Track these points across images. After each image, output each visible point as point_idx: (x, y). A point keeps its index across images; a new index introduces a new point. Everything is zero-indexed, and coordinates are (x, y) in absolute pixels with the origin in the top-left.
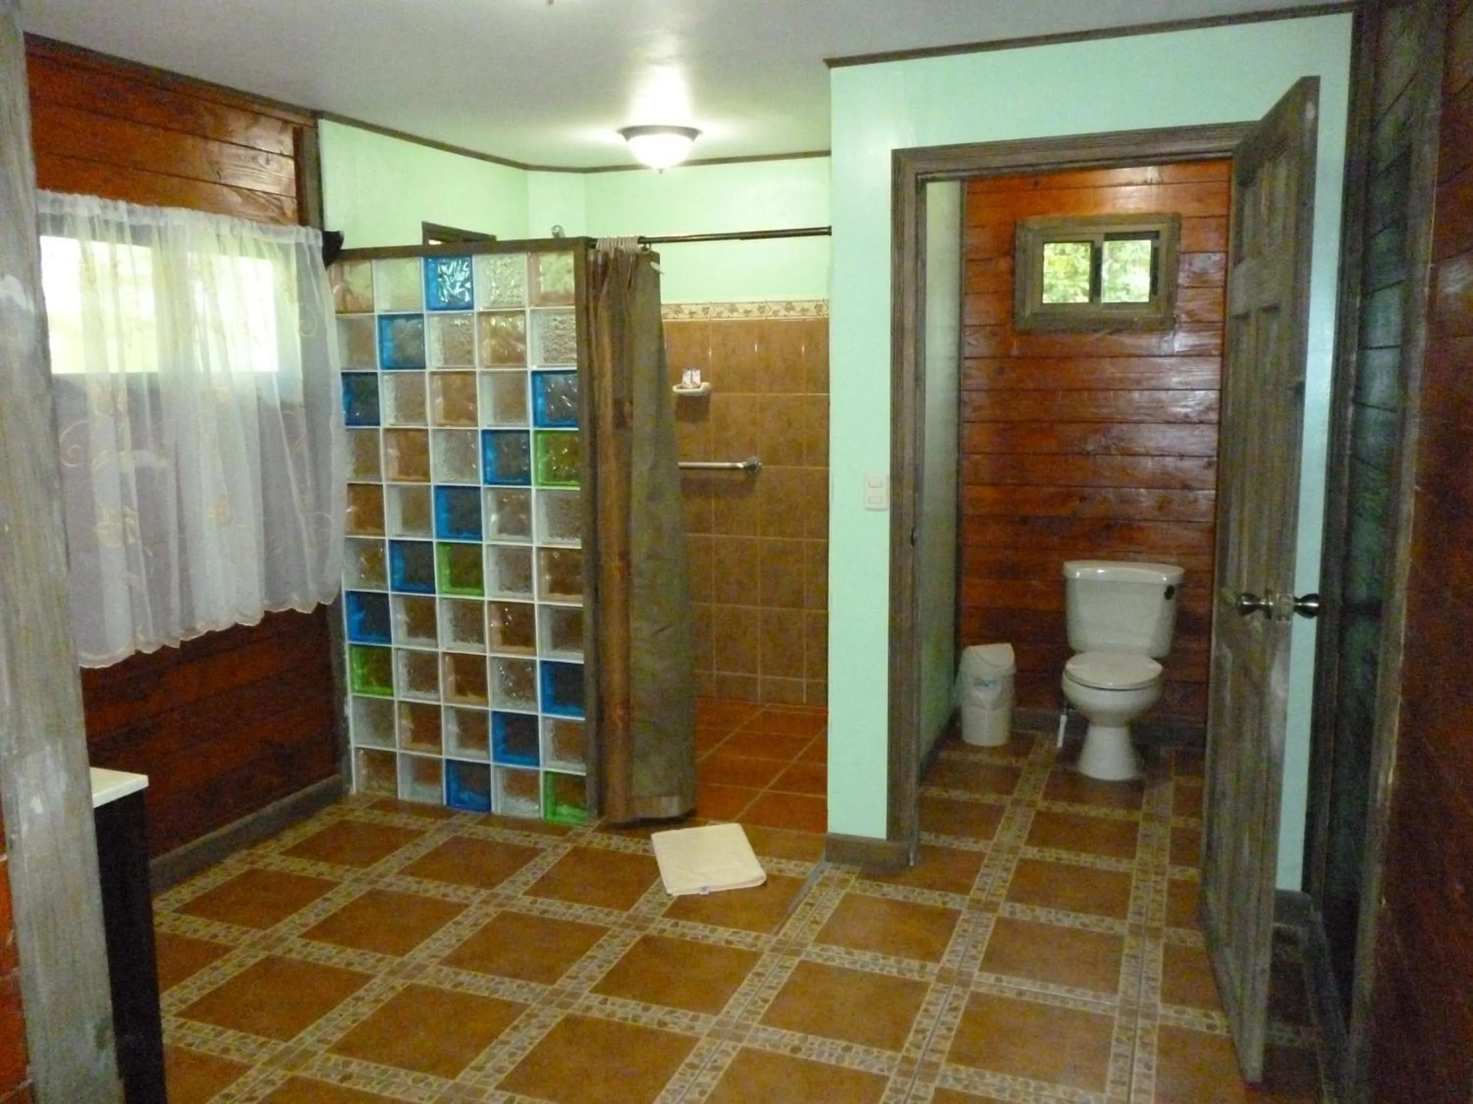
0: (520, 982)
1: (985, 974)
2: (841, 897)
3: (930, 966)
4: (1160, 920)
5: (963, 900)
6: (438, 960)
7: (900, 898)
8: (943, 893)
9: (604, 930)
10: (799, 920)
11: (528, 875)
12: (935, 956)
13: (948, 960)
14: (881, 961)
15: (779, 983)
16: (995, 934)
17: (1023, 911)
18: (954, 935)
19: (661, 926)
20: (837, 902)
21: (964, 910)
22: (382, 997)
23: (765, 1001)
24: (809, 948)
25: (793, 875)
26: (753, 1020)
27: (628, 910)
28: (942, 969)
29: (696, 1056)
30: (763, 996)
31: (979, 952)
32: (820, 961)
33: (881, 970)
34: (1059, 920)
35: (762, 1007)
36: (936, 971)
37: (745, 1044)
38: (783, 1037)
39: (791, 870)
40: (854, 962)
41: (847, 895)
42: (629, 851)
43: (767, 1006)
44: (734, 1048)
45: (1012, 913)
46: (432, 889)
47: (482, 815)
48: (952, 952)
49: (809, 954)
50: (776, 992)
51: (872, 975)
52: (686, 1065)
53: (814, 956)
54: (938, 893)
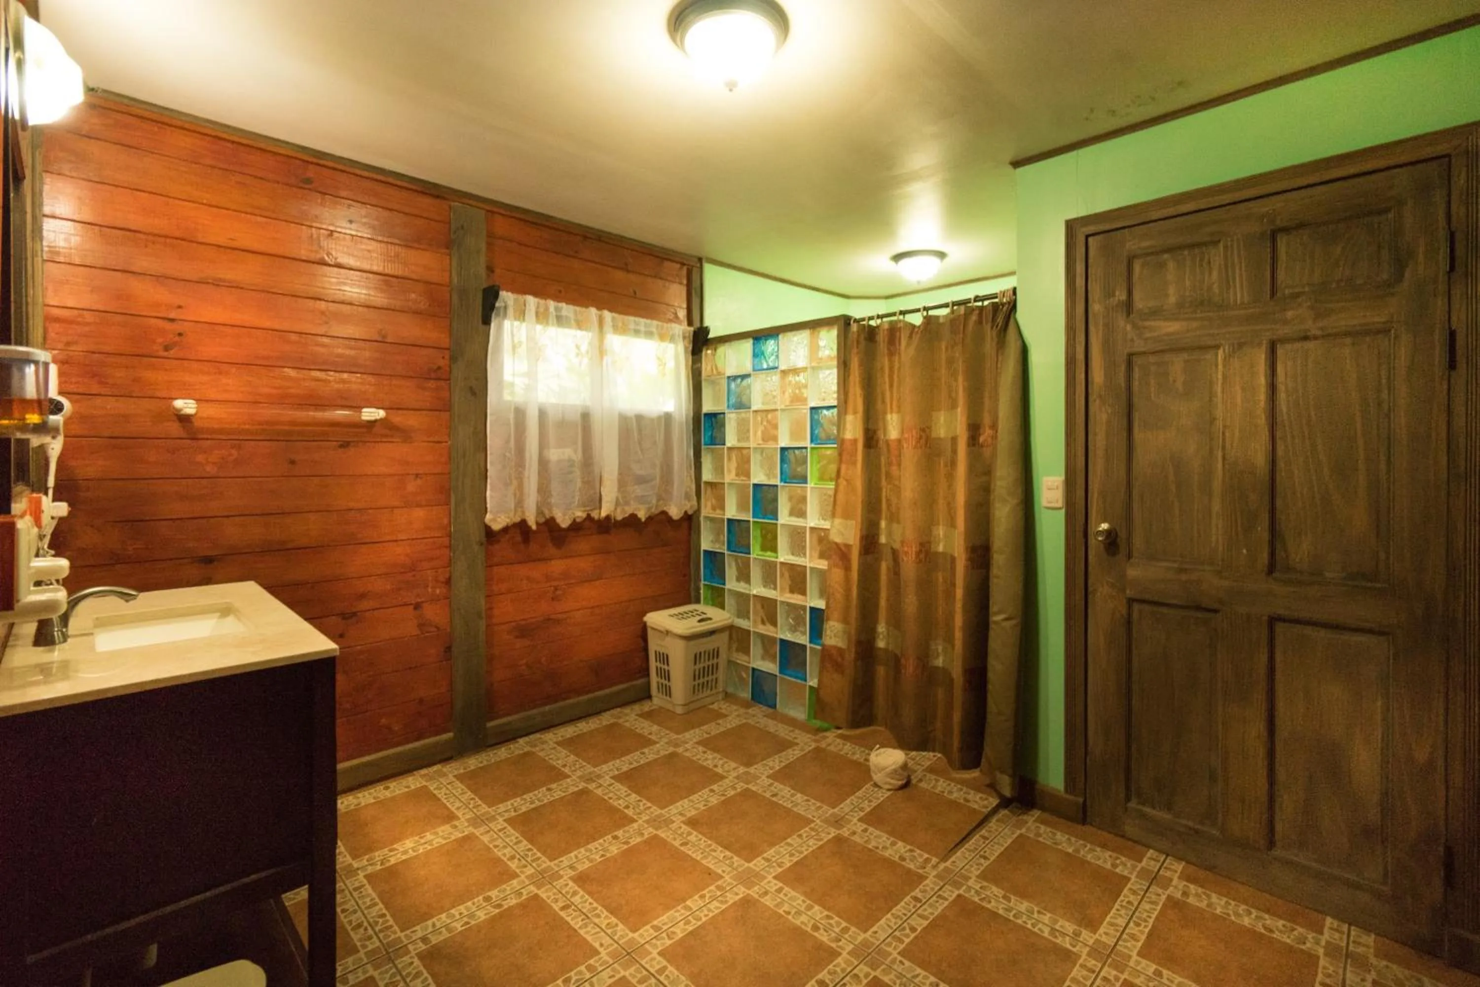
0: (728, 853)
1: (1144, 962)
2: (1015, 836)
3: (1085, 934)
4: (1368, 946)
5: (1134, 867)
6: (683, 819)
7: (1070, 850)
8: (1114, 855)
9: (809, 821)
10: (970, 851)
11: (776, 763)
12: (1093, 925)
13: (1105, 934)
14: (1036, 915)
15: (932, 914)
16: (1162, 913)
17: (1197, 895)
18: (1116, 906)
19: (854, 828)
20: (1009, 841)
21: (1133, 878)
22: (630, 840)
23: (913, 929)
24: (971, 883)
25: (976, 806)
26: (895, 948)
27: (833, 808)
28: (1097, 941)
29: (829, 973)
30: (913, 923)
31: (1142, 932)
32: (976, 899)
33: (1033, 925)
34: (1237, 914)
35: (907, 936)
36: (1091, 942)
37: (877, 973)
38: (918, 976)
39: (976, 802)
40: (1009, 910)
41: (1021, 835)
42: (855, 758)
43: (913, 936)
44: (867, 975)
45: (1185, 894)
46: (709, 759)
47: (771, 710)
48: (1112, 924)
49: (969, 888)
50: (926, 923)
51: (1023, 928)
52: (817, 981)
53: (973, 892)
54: (1110, 853)
